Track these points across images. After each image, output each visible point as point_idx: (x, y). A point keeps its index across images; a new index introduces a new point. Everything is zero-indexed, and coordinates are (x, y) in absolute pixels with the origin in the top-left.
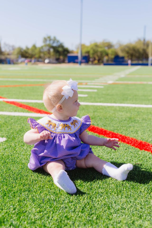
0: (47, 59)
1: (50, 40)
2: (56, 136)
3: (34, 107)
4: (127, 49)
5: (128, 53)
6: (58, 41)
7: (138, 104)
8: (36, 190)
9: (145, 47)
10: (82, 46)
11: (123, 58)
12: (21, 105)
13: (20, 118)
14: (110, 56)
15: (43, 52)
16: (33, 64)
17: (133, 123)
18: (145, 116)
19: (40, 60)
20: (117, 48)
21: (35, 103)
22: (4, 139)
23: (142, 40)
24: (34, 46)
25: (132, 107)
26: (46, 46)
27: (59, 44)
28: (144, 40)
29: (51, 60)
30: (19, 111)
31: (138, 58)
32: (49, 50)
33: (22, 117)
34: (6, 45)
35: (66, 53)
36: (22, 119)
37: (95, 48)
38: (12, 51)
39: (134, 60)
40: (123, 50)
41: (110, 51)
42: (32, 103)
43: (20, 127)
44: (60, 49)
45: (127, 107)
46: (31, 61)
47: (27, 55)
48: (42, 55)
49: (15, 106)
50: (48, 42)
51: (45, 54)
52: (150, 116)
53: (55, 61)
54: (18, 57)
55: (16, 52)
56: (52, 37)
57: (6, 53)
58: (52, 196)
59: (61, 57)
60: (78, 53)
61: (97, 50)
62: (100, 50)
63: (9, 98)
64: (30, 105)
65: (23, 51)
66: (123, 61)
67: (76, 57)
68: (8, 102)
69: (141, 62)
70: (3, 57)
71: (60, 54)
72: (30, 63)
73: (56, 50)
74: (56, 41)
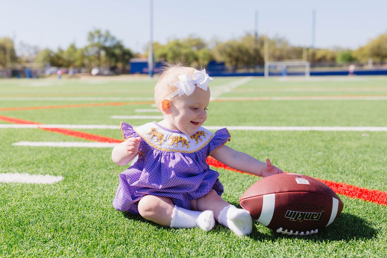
0: (96, 68)
1: (100, 36)
2: (161, 155)
3: (95, 134)
4: (228, 50)
5: (230, 55)
6: (113, 38)
7: (265, 125)
9: (258, 47)
10: (155, 46)
11: (223, 64)
12: (71, 133)
13: (76, 150)
14: (201, 61)
15: (88, 57)
16: (71, 77)
17: (266, 151)
18: (281, 142)
19: (83, 70)
20: (212, 48)
21: (95, 130)
22: (60, 178)
23: (253, 34)
24: (73, 47)
26: (93, 46)
27: (115, 42)
28: (256, 34)
29: (102, 69)
30: (70, 141)
31: (248, 64)
32: (99, 53)
33: (79, 149)
34: (23, 45)
35: (127, 57)
36: (79, 151)
37: (175, 48)
38: (34, 56)
39: (242, 68)
40: (222, 52)
41: (200, 54)
42: (89, 130)
43: (81, 161)
44: (117, 52)
45: (249, 131)
46: (67, 72)
47: (60, 62)
48: (86, 61)
49: (59, 134)
50: (96, 40)
51: (90, 60)
52: (289, 142)
53: (106, 72)
54: (45, 66)
55: (41, 57)
56: (103, 32)
57: (24, 59)
59: (120, 65)
60: (147, 57)
61: (180, 52)
62: (184, 51)
63: (47, 123)
64: (86, 132)
65: (52, 55)
66: (223, 70)
67: (145, 65)
68: (47, 129)
69: (252, 71)
70: (18, 67)
71: (117, 60)
72: (67, 76)
73: (110, 53)
74: (109, 38)
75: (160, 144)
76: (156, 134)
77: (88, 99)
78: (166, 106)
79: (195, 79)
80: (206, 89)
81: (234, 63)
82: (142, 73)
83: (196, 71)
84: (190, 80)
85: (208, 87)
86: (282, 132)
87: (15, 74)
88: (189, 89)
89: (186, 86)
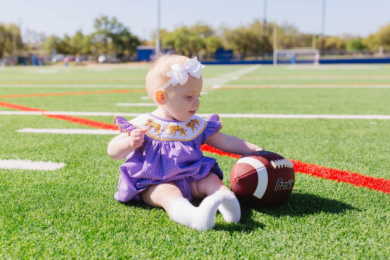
0: (103, 56)
1: (107, 23)
2: (161, 145)
3: (99, 121)
4: (237, 37)
5: (238, 43)
6: (120, 25)
7: (271, 113)
8: (138, 229)
9: (267, 34)
10: (162, 33)
11: (231, 51)
12: (76, 120)
13: (79, 137)
14: (208, 48)
15: (95, 44)
16: (78, 65)
19: (90, 57)
20: (220, 35)
21: (99, 117)
22: (62, 165)
23: (262, 22)
24: (80, 34)
25: (263, 118)
26: (100, 33)
27: (122, 29)
28: (265, 22)
29: (109, 57)
30: (74, 128)
31: (256, 52)
32: (105, 41)
33: (83, 136)
34: (29, 32)
35: (134, 44)
36: (82, 138)
37: (182, 35)
38: (40, 43)
39: (250, 56)
40: (230, 39)
41: (208, 41)
42: (94, 117)
43: (84, 148)
44: (124, 39)
46: (74, 60)
47: (67, 49)
48: (93, 49)
49: (63, 120)
50: (103, 27)
51: (97, 47)
53: (115, 59)
54: (51, 53)
55: (47, 44)
56: (110, 19)
57: (31, 46)
58: (167, 236)
60: (154, 44)
61: (188, 40)
62: (192, 38)
63: (52, 110)
64: (91, 119)
65: (59, 42)
66: (231, 57)
67: (152, 52)
68: (52, 116)
69: (260, 59)
70: (25, 54)
71: (124, 48)
72: (73, 63)
73: (117, 40)
74: (116, 25)
75: (158, 134)
77: (94, 86)
79: (187, 68)
80: (199, 77)
81: (242, 50)
83: (188, 60)
84: (183, 69)
86: (289, 120)
87: (22, 61)
89: (179, 76)
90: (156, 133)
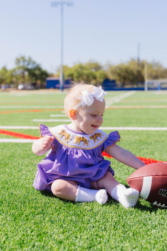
0: (21, 85)
1: (24, 61)
3: (20, 133)
4: (118, 71)
5: (119, 75)
6: (34, 63)
7: (145, 127)
9: (140, 69)
10: (64, 68)
11: (114, 81)
12: (3, 132)
13: (6, 144)
14: (98, 79)
15: (16, 76)
16: (3, 91)
17: (146, 146)
19: (12, 86)
20: (106, 69)
21: (20, 130)
23: (136, 60)
24: (5, 69)
25: (139, 130)
26: (19, 68)
27: (35, 65)
28: (139, 60)
29: (26, 85)
31: (133, 82)
32: (23, 73)
33: (9, 144)
35: (44, 76)
36: (9, 145)
37: (79, 70)
39: (128, 84)
40: (114, 72)
41: (98, 74)
42: (16, 130)
43: (10, 153)
44: (37, 72)
45: (133, 131)
46: (0, 88)
48: (14, 79)
50: (21, 64)
51: (17, 79)
52: (163, 139)
53: (29, 87)
56: (27, 58)
59: (39, 82)
60: (59, 76)
61: (83, 73)
62: (86, 72)
64: (14, 132)
66: (114, 86)
67: (57, 82)
69: (135, 86)
71: (37, 79)
72: (0, 90)
73: (32, 73)
74: (31, 63)
75: (67, 142)
76: (65, 134)
77: (16, 107)
78: (73, 114)
79: (94, 94)
80: (102, 101)
81: (122, 81)
82: (55, 88)
83: (95, 88)
84: (90, 95)
85: (104, 99)
86: (158, 131)
88: (90, 101)
89: (87, 99)
90: (66, 141)
